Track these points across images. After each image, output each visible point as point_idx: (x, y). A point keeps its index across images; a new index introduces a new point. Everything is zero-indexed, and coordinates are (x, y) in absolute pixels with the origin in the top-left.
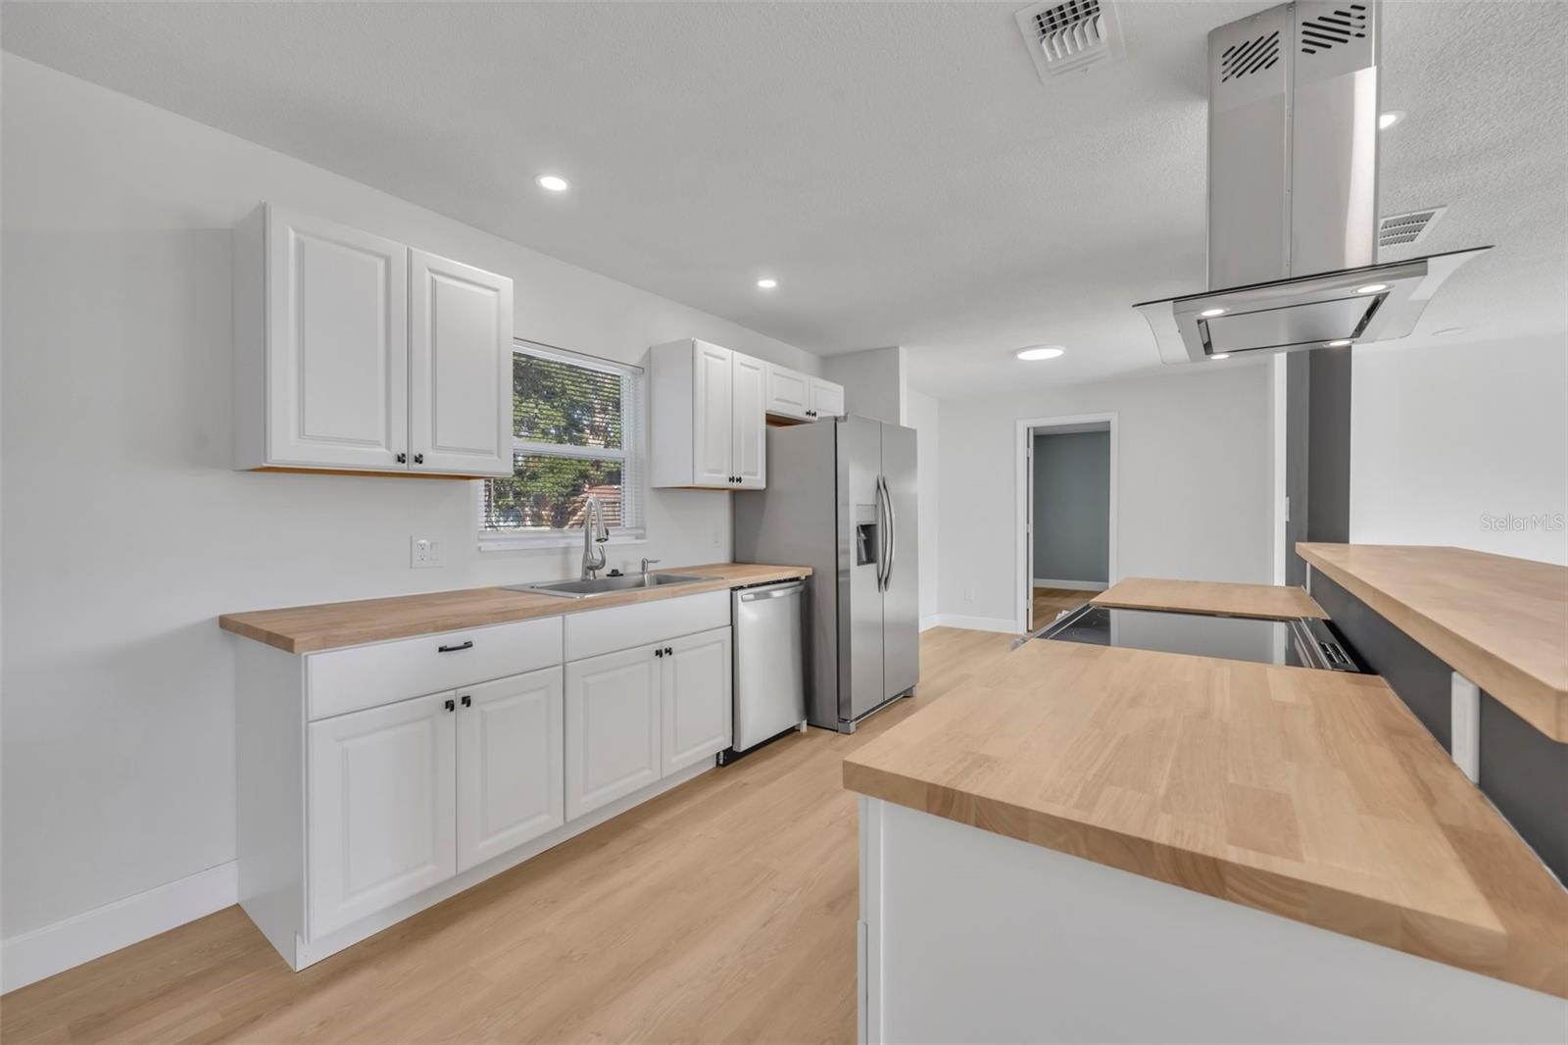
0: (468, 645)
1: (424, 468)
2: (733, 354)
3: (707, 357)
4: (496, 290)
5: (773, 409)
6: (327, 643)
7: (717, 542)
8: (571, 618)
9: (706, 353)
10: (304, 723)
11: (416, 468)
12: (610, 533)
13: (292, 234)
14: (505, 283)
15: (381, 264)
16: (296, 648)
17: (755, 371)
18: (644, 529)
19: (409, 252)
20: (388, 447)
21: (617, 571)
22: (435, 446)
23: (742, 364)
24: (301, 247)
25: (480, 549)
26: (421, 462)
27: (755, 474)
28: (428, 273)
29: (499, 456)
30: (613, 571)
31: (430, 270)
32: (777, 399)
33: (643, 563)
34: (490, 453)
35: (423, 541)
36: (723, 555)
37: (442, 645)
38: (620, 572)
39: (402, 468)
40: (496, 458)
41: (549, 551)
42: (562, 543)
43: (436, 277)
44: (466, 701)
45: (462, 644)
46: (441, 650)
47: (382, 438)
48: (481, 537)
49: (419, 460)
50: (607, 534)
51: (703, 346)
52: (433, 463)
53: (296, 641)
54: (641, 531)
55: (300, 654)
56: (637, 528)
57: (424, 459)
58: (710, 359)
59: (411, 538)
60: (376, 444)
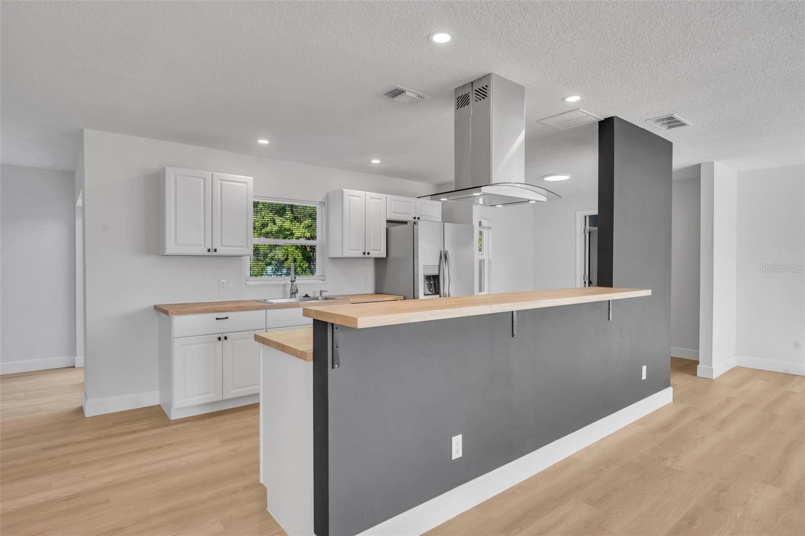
0: (227, 318)
1: (217, 253)
2: (365, 194)
3: (350, 197)
4: (246, 183)
5: (390, 218)
6: (179, 313)
7: (366, 283)
8: (269, 311)
9: (349, 195)
10: (172, 338)
11: (215, 253)
12: (296, 278)
13: (173, 176)
14: (250, 179)
15: (202, 181)
16: (169, 314)
17: (379, 200)
18: (325, 277)
19: (212, 174)
20: (205, 247)
21: (307, 295)
22: (222, 245)
23: (371, 198)
24: (176, 179)
25: (246, 284)
26: (216, 252)
27: (380, 250)
28: (219, 181)
29: (247, 248)
30: (306, 295)
31: (220, 180)
32: (394, 213)
33: (321, 292)
34: (243, 246)
35: (223, 281)
36: (370, 289)
37: (217, 317)
38: (309, 295)
39: (210, 254)
40: (246, 249)
41: (277, 286)
42: (284, 282)
43: (222, 182)
44: (226, 338)
45: (224, 317)
46: (217, 319)
47: (203, 244)
48: (247, 279)
49: (215, 251)
50: (295, 278)
51: (347, 191)
52: (221, 251)
53: (169, 312)
54: (324, 278)
55: (171, 316)
56: (322, 276)
57: (217, 250)
58: (351, 198)
59: (219, 280)
60: (200, 245)
